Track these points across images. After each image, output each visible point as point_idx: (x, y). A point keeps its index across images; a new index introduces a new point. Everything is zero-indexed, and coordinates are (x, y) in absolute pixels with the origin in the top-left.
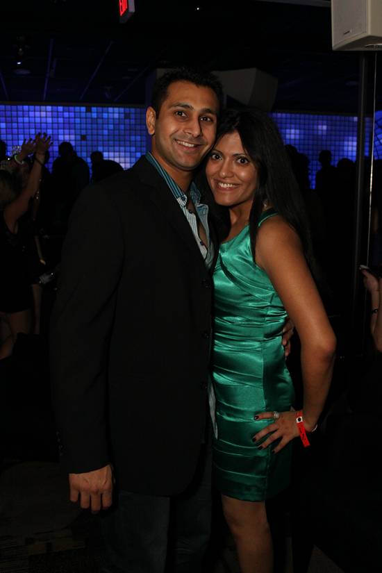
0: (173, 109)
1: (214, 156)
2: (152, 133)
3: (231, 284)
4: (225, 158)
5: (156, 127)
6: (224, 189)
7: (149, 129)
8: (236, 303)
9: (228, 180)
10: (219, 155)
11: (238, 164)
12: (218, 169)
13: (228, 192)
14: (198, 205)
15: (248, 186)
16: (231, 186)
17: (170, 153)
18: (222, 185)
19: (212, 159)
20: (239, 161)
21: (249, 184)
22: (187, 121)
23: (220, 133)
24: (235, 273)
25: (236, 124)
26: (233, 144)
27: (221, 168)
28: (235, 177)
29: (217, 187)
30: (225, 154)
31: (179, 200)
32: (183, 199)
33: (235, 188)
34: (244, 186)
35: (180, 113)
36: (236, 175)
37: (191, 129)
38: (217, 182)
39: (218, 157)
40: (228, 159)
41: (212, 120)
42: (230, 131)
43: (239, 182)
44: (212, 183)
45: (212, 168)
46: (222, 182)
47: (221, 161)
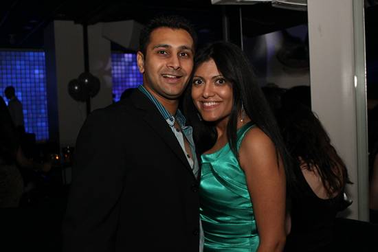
0: (156, 49)
1: (197, 82)
2: (143, 71)
3: (223, 188)
4: (205, 82)
5: (145, 67)
6: (209, 107)
7: (141, 69)
8: (228, 204)
9: (212, 99)
10: (202, 80)
11: (217, 85)
12: (201, 92)
13: (213, 109)
14: (184, 127)
15: (229, 101)
16: (214, 104)
17: (158, 86)
18: (207, 104)
19: (195, 84)
20: (218, 82)
21: (229, 99)
22: (168, 58)
23: (197, 63)
24: (227, 178)
25: (211, 53)
26: (210, 69)
27: (204, 90)
28: (217, 96)
29: (203, 107)
30: (205, 78)
31: (168, 121)
32: (171, 120)
33: (218, 105)
34: (225, 102)
35: (162, 52)
36: (218, 94)
37: (172, 63)
38: (202, 102)
39: (200, 82)
40: (208, 82)
41: (188, 55)
42: (206, 59)
43: (221, 99)
44: (198, 104)
45: (196, 92)
46: (206, 102)
47: (202, 85)
